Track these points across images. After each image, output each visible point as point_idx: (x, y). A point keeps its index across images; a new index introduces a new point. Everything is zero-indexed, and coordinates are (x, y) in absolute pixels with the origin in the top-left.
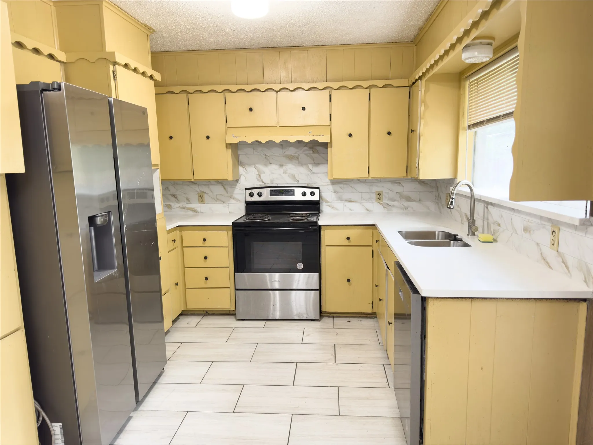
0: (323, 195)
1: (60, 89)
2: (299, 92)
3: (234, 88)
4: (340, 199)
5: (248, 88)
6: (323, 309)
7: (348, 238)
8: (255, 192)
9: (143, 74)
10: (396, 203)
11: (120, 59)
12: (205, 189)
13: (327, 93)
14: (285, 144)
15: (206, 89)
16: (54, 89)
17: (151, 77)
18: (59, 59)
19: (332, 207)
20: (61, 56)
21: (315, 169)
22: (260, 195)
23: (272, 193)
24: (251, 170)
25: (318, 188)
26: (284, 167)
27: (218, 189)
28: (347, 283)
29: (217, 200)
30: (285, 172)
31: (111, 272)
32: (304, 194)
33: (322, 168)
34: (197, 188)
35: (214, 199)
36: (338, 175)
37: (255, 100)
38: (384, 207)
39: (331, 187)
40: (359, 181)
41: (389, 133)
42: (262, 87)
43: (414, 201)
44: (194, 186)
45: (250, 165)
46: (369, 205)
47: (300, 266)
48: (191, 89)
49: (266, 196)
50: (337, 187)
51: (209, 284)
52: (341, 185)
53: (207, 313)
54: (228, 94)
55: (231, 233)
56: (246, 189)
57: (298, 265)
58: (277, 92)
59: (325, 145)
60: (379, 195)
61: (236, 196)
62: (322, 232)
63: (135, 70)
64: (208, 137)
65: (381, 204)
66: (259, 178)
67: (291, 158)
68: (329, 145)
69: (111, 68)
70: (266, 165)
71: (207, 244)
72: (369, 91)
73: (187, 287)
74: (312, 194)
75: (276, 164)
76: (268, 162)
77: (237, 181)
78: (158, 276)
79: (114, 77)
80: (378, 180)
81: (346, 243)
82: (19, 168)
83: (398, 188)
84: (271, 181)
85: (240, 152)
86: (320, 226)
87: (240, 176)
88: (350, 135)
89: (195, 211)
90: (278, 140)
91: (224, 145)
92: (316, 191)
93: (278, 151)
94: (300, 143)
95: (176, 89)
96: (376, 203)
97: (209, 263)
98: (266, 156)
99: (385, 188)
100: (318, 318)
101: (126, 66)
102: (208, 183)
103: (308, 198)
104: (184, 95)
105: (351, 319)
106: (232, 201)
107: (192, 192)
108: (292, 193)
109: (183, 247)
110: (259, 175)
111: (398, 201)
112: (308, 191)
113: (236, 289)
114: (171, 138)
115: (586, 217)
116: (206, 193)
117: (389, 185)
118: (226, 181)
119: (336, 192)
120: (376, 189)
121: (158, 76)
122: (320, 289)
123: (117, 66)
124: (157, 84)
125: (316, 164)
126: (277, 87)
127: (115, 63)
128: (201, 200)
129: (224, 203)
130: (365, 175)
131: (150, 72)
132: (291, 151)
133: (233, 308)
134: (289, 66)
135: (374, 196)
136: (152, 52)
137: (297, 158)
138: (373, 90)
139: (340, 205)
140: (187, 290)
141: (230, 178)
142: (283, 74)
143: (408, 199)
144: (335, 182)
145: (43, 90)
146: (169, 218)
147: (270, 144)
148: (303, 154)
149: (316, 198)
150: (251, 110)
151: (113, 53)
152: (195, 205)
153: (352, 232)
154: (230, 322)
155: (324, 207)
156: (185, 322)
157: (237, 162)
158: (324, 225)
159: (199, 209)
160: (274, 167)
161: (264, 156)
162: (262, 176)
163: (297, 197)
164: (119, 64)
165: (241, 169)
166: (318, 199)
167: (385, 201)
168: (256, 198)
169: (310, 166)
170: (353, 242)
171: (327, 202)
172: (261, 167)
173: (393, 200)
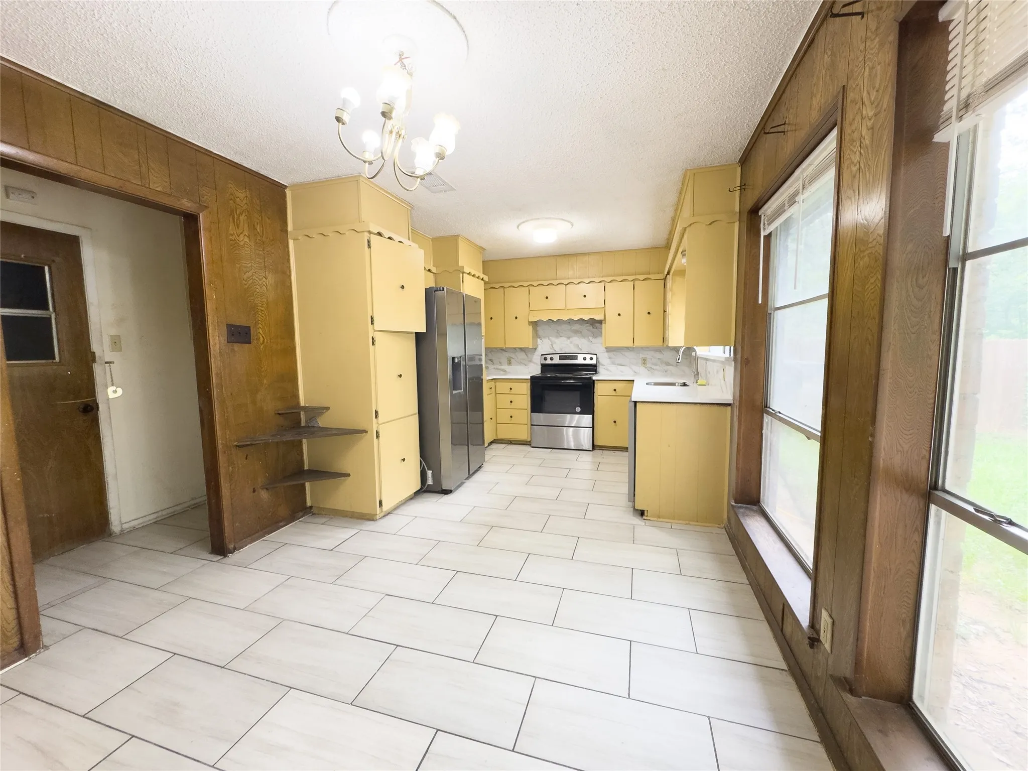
0: (600, 360)
1: (443, 290)
2: (581, 285)
3: (535, 284)
4: (613, 363)
5: (546, 283)
6: (595, 444)
7: (615, 390)
8: (549, 357)
9: (478, 277)
10: (657, 367)
11: (467, 270)
12: (512, 355)
13: (602, 284)
14: (570, 322)
15: (516, 285)
16: (440, 290)
17: (482, 279)
18: (433, 272)
19: (607, 370)
20: (434, 270)
21: (594, 340)
22: (552, 359)
23: (561, 358)
24: (546, 341)
25: (596, 355)
26: (571, 339)
27: (522, 355)
28: (614, 424)
29: (520, 363)
30: (571, 343)
31: (460, 391)
32: (585, 359)
33: (598, 340)
34: (507, 354)
35: (518, 362)
36: (612, 344)
37: (551, 291)
38: (648, 370)
39: (606, 354)
40: (628, 349)
41: (649, 313)
42: (555, 282)
43: (672, 365)
44: (504, 353)
45: (544, 337)
46: (635, 368)
47: (578, 409)
48: (506, 285)
49: (557, 361)
50: (611, 354)
51: (514, 420)
52: (614, 353)
53: (511, 442)
54: (531, 288)
55: (529, 384)
56: (542, 355)
57: (577, 409)
58: (566, 285)
59: (600, 322)
60: (644, 361)
61: (534, 360)
62: (595, 385)
63: (474, 276)
64: (516, 318)
65: (646, 368)
66: (551, 347)
67: (576, 332)
68: (603, 321)
69: (461, 275)
70: (557, 337)
71: (513, 392)
72: (634, 283)
73: (498, 422)
74: (591, 359)
75: (565, 337)
76: (558, 335)
77: (536, 349)
78: (481, 413)
79: (462, 281)
80: (643, 349)
81: (614, 393)
82: (423, 329)
83: (658, 355)
84: (561, 350)
85: (538, 328)
86: (594, 380)
87: (538, 345)
88: (619, 315)
89: (505, 371)
90: (565, 319)
91: (528, 323)
92: (594, 357)
93: (568, 327)
94: (582, 321)
95: (497, 286)
96: (642, 367)
97: (513, 405)
98: (557, 330)
99: (648, 355)
100: (591, 449)
101: (469, 274)
102: (515, 349)
103: (588, 362)
104: (502, 289)
105: (616, 452)
106: (532, 364)
107: (504, 357)
108: (576, 358)
109: (496, 394)
110: (552, 345)
111: (659, 366)
112: (588, 356)
113: (531, 425)
114: (491, 318)
115: (730, 355)
116: (513, 358)
117: (652, 353)
118: (527, 348)
119: (610, 358)
120: (641, 356)
121: (486, 278)
122: (593, 427)
123: (464, 274)
124: (485, 283)
125: (595, 336)
126: (566, 282)
127: (463, 273)
128: (510, 363)
129: (526, 365)
130: (630, 344)
131: (482, 276)
132: (577, 327)
133: (529, 440)
134: (575, 267)
135: (640, 361)
136: (483, 261)
137: (581, 332)
138: (636, 282)
139: (613, 368)
140: (498, 425)
141: (531, 347)
142: (571, 273)
143: (668, 364)
144: (609, 350)
145: (435, 291)
146: (488, 375)
147: (559, 322)
148: (586, 328)
149: (594, 362)
150: (547, 298)
151: (463, 267)
152: (505, 367)
153: (617, 386)
154: (528, 448)
155: (600, 369)
156: (494, 446)
157: (536, 335)
158: (596, 380)
159: (507, 370)
160: (563, 339)
161: (556, 331)
162: (554, 346)
163: (580, 361)
164: (465, 273)
165: (539, 340)
166: (595, 363)
167: (648, 365)
168: (549, 362)
169: (591, 338)
170: (619, 392)
171: (603, 365)
172: (553, 339)
173: (656, 365)
